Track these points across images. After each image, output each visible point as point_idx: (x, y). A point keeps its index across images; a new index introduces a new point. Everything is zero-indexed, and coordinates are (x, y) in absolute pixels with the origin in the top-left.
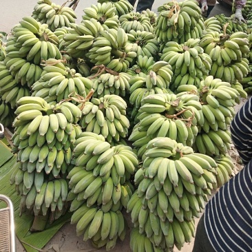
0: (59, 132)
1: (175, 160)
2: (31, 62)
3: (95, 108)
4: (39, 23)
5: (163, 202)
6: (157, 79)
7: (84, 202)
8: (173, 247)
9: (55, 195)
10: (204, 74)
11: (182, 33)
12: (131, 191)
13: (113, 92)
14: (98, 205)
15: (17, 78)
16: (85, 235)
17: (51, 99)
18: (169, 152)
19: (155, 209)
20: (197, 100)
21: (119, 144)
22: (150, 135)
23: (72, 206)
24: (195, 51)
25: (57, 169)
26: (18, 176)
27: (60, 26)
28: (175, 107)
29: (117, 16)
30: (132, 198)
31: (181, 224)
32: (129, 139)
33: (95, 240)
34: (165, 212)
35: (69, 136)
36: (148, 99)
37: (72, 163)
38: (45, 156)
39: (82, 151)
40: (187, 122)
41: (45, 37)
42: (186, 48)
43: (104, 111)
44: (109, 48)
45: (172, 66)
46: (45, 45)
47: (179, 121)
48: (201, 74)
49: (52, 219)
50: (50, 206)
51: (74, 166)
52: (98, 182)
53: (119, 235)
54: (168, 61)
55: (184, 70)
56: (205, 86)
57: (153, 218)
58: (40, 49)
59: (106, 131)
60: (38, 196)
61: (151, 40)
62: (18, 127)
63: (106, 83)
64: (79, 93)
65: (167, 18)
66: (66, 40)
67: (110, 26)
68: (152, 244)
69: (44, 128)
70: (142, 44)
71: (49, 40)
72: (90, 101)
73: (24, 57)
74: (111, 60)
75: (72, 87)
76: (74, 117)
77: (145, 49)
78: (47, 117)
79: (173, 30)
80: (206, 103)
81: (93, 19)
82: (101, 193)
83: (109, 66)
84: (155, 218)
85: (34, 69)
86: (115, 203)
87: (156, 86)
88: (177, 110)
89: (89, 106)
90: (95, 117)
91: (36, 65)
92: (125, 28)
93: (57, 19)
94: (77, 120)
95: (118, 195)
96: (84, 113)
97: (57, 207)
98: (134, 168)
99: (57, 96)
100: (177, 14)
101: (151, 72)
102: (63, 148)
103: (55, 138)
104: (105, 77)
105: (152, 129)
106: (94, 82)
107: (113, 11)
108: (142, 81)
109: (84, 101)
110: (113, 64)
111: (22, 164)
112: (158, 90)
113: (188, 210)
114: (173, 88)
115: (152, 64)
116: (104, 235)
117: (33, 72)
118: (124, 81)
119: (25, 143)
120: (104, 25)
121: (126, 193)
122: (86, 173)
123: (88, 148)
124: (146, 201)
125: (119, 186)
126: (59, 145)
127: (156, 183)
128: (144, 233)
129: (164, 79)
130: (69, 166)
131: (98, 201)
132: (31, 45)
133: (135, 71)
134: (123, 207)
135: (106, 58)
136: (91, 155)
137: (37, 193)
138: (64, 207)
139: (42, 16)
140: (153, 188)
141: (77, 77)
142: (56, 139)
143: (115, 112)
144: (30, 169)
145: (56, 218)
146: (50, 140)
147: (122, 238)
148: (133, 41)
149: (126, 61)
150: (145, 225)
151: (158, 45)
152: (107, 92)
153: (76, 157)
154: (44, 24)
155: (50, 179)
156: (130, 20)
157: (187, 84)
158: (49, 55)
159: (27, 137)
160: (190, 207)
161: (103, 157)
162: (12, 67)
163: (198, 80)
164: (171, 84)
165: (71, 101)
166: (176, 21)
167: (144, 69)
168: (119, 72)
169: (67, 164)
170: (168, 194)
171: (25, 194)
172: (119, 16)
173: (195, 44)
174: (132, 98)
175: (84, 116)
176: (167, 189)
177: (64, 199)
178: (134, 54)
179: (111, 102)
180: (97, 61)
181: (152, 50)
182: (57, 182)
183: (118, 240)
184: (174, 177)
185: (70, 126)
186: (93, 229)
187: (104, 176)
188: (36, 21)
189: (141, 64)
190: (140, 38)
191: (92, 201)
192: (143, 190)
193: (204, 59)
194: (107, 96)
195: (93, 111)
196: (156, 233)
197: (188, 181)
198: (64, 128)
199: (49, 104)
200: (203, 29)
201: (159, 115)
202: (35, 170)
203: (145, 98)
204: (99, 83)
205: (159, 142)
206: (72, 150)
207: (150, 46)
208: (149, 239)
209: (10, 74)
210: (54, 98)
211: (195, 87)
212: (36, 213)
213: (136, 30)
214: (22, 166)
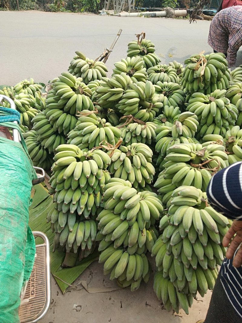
0: (91, 178)
1: (200, 209)
2: (68, 113)
3: (123, 156)
4: (75, 77)
5: (187, 250)
6: (183, 128)
7: (112, 243)
8: (196, 293)
9: (86, 234)
10: (230, 124)
11: (209, 84)
12: (155, 236)
13: (139, 140)
14: (124, 247)
15: (55, 127)
16: (112, 274)
17: (84, 146)
18: (195, 201)
19: (180, 255)
20: (223, 150)
21: (145, 190)
22: (175, 183)
23: (101, 246)
24: (221, 101)
25: (88, 211)
26: (54, 216)
27: (93, 79)
28: (201, 156)
29: (145, 69)
30: (157, 243)
31: (205, 272)
32: (155, 186)
33: (121, 280)
34: (190, 259)
35: (99, 181)
36: (174, 149)
37: (102, 206)
38: (77, 199)
39: (111, 196)
40: (213, 171)
41: (80, 90)
42: (212, 98)
43: (131, 158)
44: (137, 100)
45: (198, 116)
46: (80, 97)
47: (204, 170)
48: (227, 124)
49: (81, 257)
50: (81, 245)
51: (103, 209)
52: (124, 226)
53: (143, 277)
54: (193, 112)
55: (210, 120)
56: (232, 136)
57: (177, 264)
58: (76, 102)
59: (132, 177)
60: (71, 234)
61: (178, 91)
62: (55, 171)
63: (134, 132)
64: (109, 141)
65: (193, 71)
66: (98, 93)
67: (139, 79)
68: (175, 288)
69: (78, 173)
70: (168, 94)
71: (83, 93)
72: (118, 148)
73: (62, 108)
74: (139, 110)
75: (103, 136)
76: (104, 163)
77: (171, 99)
78: (80, 163)
79: (200, 81)
80: (232, 153)
81: (123, 73)
82: (127, 237)
83: (137, 116)
84: (179, 264)
85: (70, 119)
86: (140, 246)
87: (182, 135)
88: (203, 159)
89: (117, 153)
90: (123, 164)
91: (72, 115)
92: (152, 80)
93: (90, 73)
94: (107, 166)
95: (143, 239)
96: (113, 160)
97: (86, 246)
98: (159, 214)
99: (89, 144)
100: (203, 67)
101: (177, 122)
102: (94, 192)
103: (87, 182)
104: (132, 126)
105: (177, 177)
106: (122, 131)
107: (141, 64)
108: (168, 131)
109: (113, 148)
110: (141, 114)
111: (58, 204)
112: (184, 139)
113: (212, 258)
114: (199, 137)
115: (178, 113)
116: (129, 276)
117: (69, 122)
118: (151, 130)
119: (61, 185)
120: (133, 78)
121: (151, 238)
122: (114, 216)
123: (116, 194)
124: (171, 246)
125: (145, 230)
126: (91, 189)
127: (181, 230)
128: (168, 278)
129: (190, 128)
130: (99, 209)
131: (125, 243)
132: (68, 98)
133: (161, 120)
134: (148, 251)
135: (135, 109)
136: (119, 199)
137: (70, 232)
138: (93, 246)
139: (77, 70)
140: (178, 235)
141: (107, 126)
142: (88, 184)
143: (142, 160)
144: (65, 210)
145: (86, 256)
146: (83, 184)
147: (146, 280)
148: (159, 92)
149: (153, 111)
150: (169, 270)
151: (184, 95)
152: (134, 140)
153: (105, 200)
154: (79, 78)
155: (81, 219)
156: (157, 72)
157: (213, 133)
158: (84, 107)
159: (63, 181)
160: (214, 256)
161: (130, 202)
162: (51, 117)
163: (224, 130)
164: (196, 134)
165: (101, 149)
166: (202, 73)
167: (170, 118)
168: (146, 121)
169: (96, 207)
170: (193, 242)
171: (59, 232)
172: (147, 68)
173: (222, 95)
174: (158, 146)
175: (112, 162)
176: (192, 237)
177: (93, 239)
178: (161, 104)
179: (138, 150)
180: (125, 112)
181: (178, 100)
182: (87, 223)
183: (143, 282)
184: (199, 225)
185: (101, 172)
186: (119, 269)
187: (130, 220)
188: (71, 75)
189: (167, 114)
190: (167, 89)
191: (119, 243)
192: (168, 236)
193: (230, 110)
194: (134, 144)
195: (122, 159)
196: (180, 279)
197: (213, 231)
198: (95, 174)
199: (82, 151)
200: (229, 80)
201: (184, 164)
202: (69, 211)
203: (171, 147)
204: (127, 132)
205: (184, 191)
206: (102, 194)
207: (176, 96)
208: (172, 283)
209: (49, 123)
210: (86, 146)
211: (220, 137)
212: (68, 250)
213: (162, 81)
214: (57, 207)
